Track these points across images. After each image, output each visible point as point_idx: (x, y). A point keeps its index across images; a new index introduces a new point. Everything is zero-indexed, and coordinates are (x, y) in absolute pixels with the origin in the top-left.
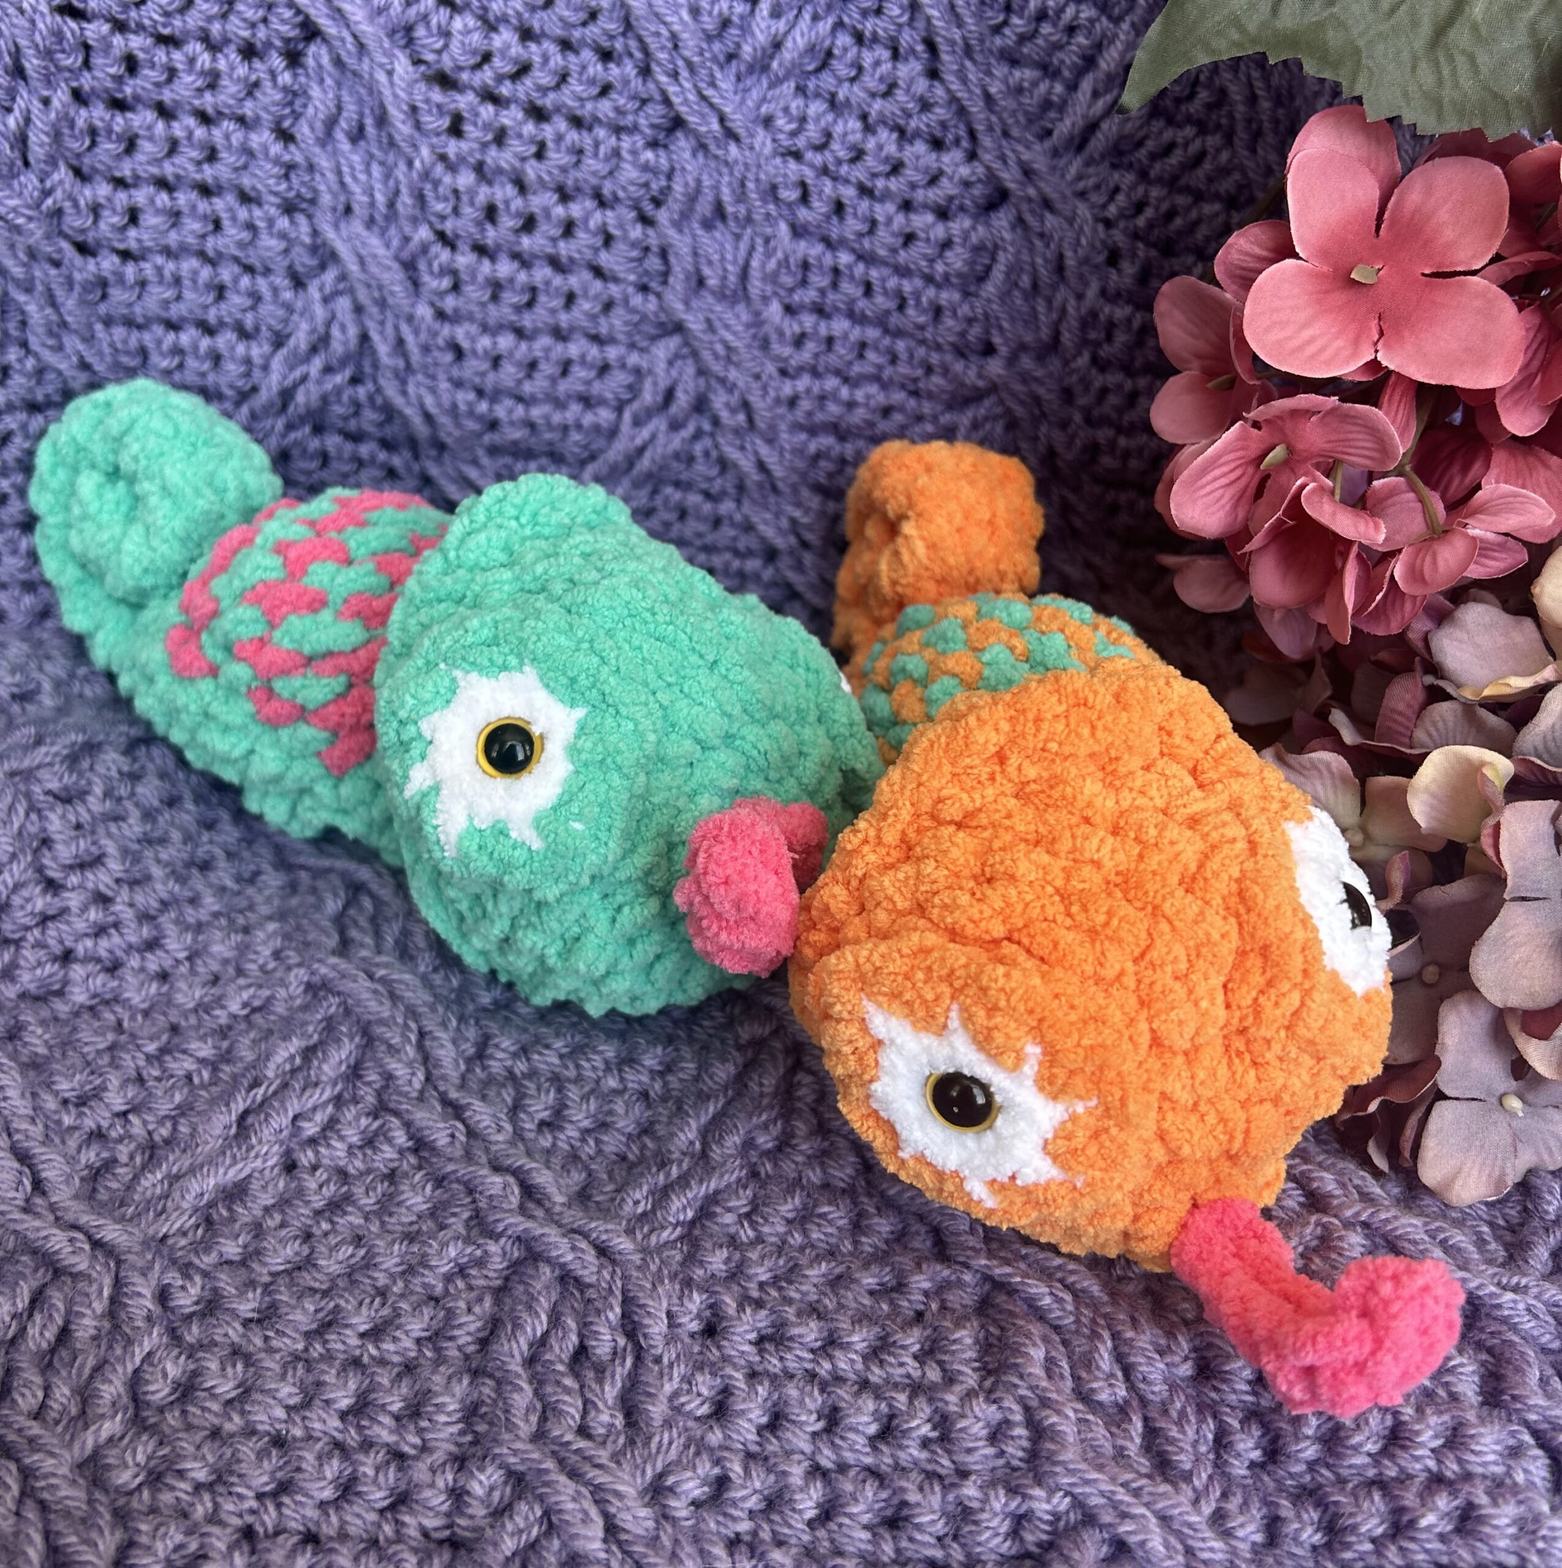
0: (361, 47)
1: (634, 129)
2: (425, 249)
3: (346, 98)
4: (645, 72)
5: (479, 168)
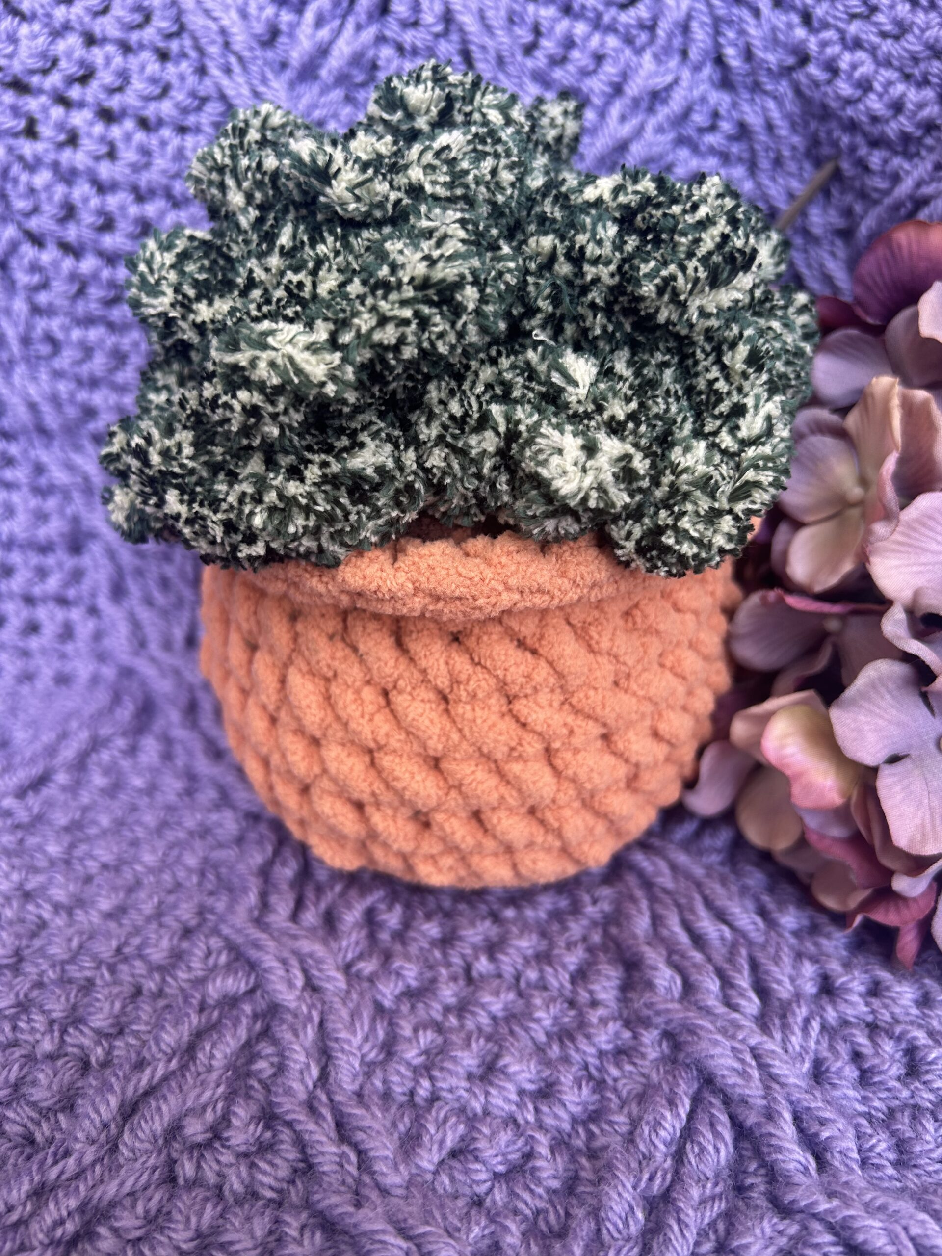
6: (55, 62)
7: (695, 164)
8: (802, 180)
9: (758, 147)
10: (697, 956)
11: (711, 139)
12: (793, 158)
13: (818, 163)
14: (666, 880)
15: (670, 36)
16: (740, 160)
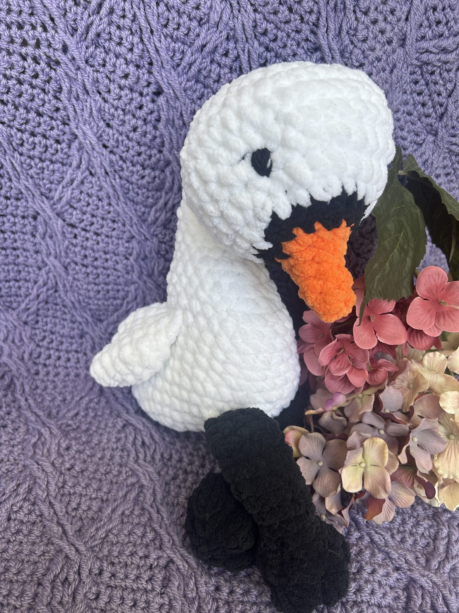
0: (50, 219)
1: (122, 239)
2: (69, 264)
3: (48, 229)
4: (124, 225)
5: (82, 246)
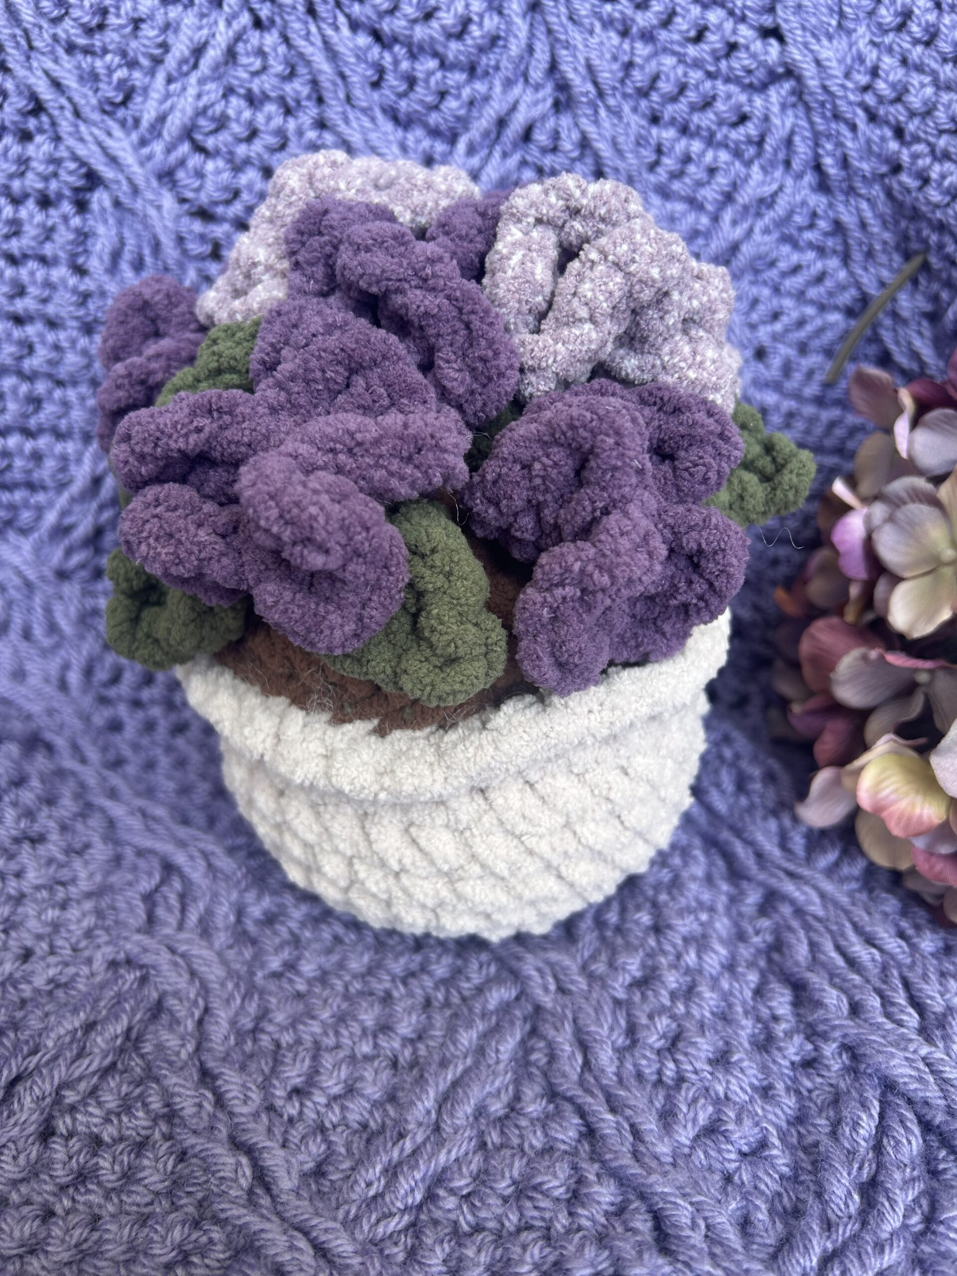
3: (127, 234)
6: (236, 194)
7: (795, 258)
8: (891, 269)
9: (851, 242)
10: (856, 978)
11: (809, 236)
12: (884, 251)
13: (907, 256)
14: (816, 908)
15: (775, 152)
16: (835, 252)
